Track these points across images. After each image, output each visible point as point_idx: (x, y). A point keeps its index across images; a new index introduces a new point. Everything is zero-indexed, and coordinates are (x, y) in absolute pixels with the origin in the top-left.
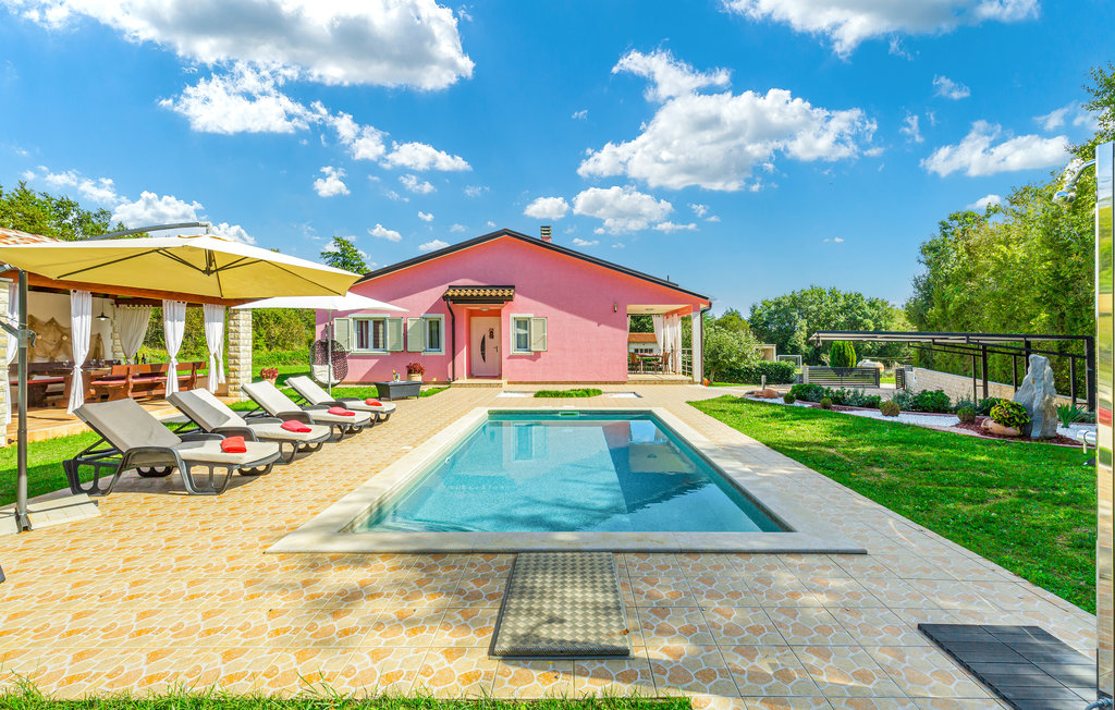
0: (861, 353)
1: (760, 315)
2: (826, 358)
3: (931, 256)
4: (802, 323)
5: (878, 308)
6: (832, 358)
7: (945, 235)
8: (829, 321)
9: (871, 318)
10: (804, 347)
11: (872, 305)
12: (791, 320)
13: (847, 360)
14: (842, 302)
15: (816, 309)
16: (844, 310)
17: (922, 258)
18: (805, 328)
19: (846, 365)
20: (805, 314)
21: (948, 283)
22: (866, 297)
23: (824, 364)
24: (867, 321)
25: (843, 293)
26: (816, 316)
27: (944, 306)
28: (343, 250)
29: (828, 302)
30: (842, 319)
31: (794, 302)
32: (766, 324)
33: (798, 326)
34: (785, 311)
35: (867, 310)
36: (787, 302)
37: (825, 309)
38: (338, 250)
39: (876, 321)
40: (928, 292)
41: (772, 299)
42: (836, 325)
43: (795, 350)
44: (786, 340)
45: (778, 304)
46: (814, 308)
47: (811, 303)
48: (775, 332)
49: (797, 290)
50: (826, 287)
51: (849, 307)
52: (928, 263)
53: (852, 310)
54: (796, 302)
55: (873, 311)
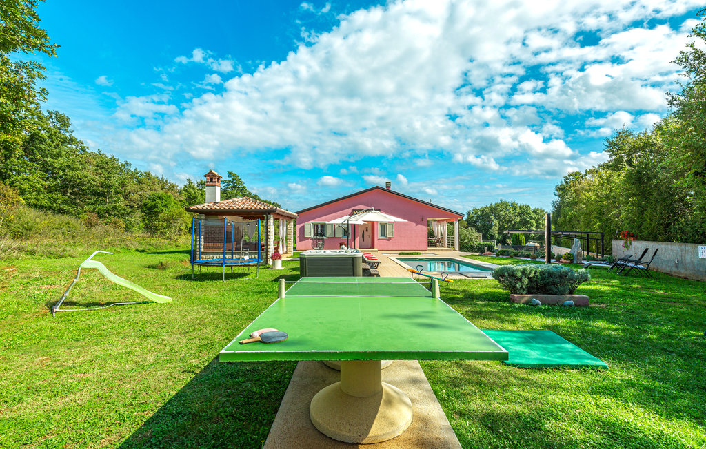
0: (528, 238)
1: (472, 217)
2: (509, 241)
3: (560, 192)
4: (496, 222)
5: (538, 214)
6: (513, 241)
7: (567, 183)
8: (511, 221)
9: (534, 219)
10: (497, 236)
11: (535, 212)
12: (490, 220)
13: (520, 242)
14: (518, 210)
15: (504, 214)
16: (519, 214)
17: (557, 193)
18: (498, 225)
19: (520, 244)
20: (497, 217)
21: (567, 205)
22: (532, 208)
23: (508, 244)
24: (532, 221)
25: (519, 205)
26: (504, 218)
27: (565, 217)
28: (233, 179)
29: (511, 210)
30: (518, 220)
31: (491, 210)
32: (476, 222)
33: (493, 223)
34: (487, 215)
35: (532, 215)
36: (488, 210)
37: (509, 214)
38: (230, 179)
39: (537, 221)
40: (559, 209)
41: (478, 208)
42: (515, 223)
43: (492, 237)
44: (487, 231)
45: (483, 211)
46: (503, 213)
47: (501, 211)
48: (481, 227)
49: (494, 203)
50: (510, 201)
51: (522, 213)
52: (559, 196)
53: (524, 215)
54: (493, 210)
55: (535, 215)
